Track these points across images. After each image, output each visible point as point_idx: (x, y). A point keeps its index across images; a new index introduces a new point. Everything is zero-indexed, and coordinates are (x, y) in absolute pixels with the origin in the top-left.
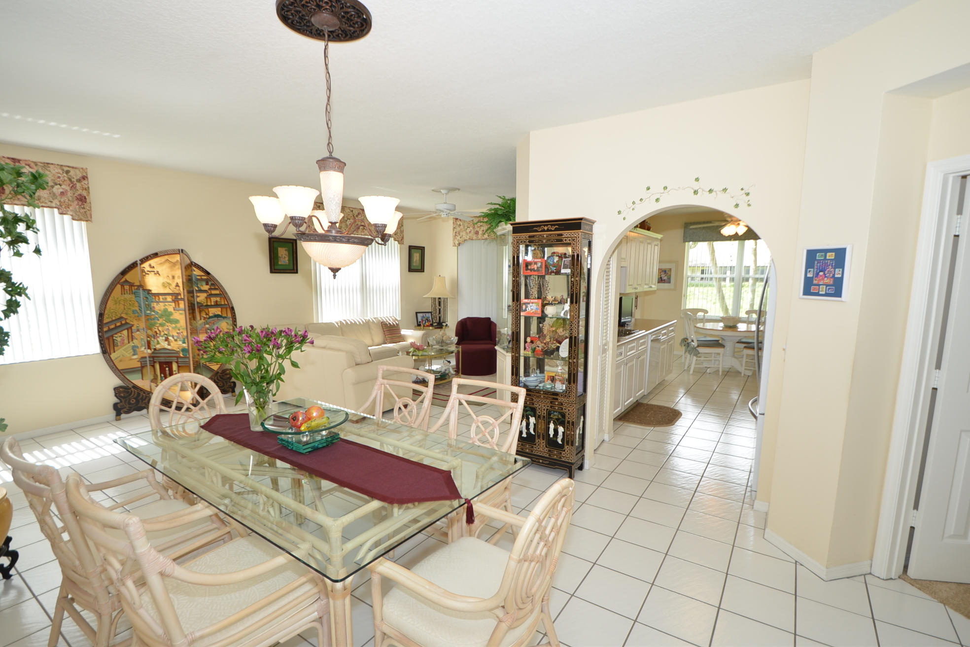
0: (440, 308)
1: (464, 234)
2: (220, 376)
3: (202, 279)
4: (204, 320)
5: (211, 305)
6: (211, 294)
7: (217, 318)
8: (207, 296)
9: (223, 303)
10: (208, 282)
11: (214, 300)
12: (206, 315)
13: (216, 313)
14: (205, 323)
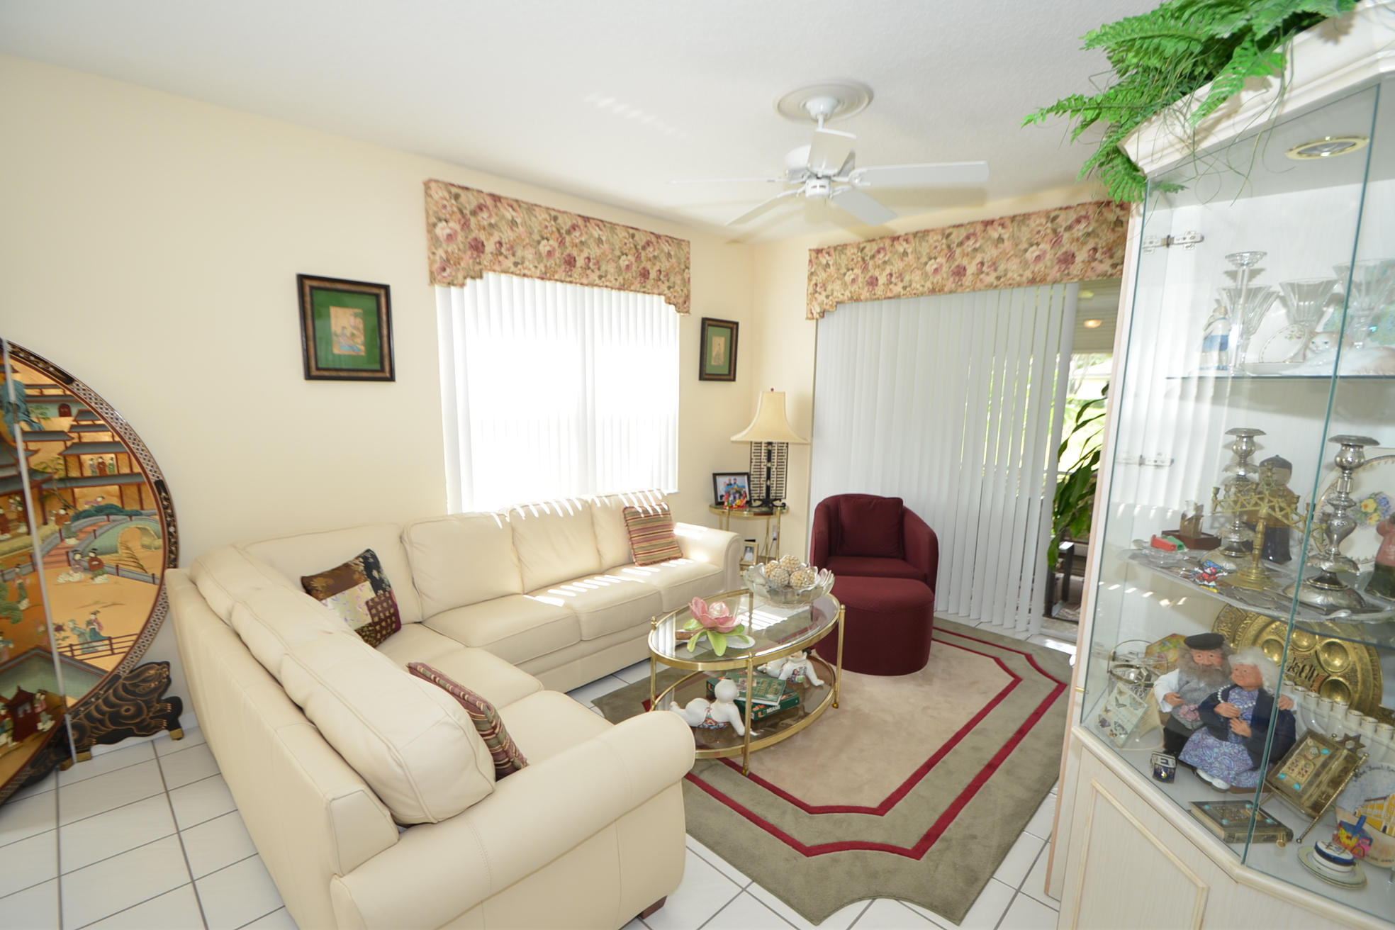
0: (769, 465)
1: (836, 286)
2: (124, 685)
3: (42, 395)
4: (57, 522)
5: (83, 478)
6: (81, 444)
7: (105, 517)
8: (67, 448)
9: (126, 470)
10: (68, 407)
11: (91, 462)
12: (65, 509)
13: (99, 499)
14: (63, 534)
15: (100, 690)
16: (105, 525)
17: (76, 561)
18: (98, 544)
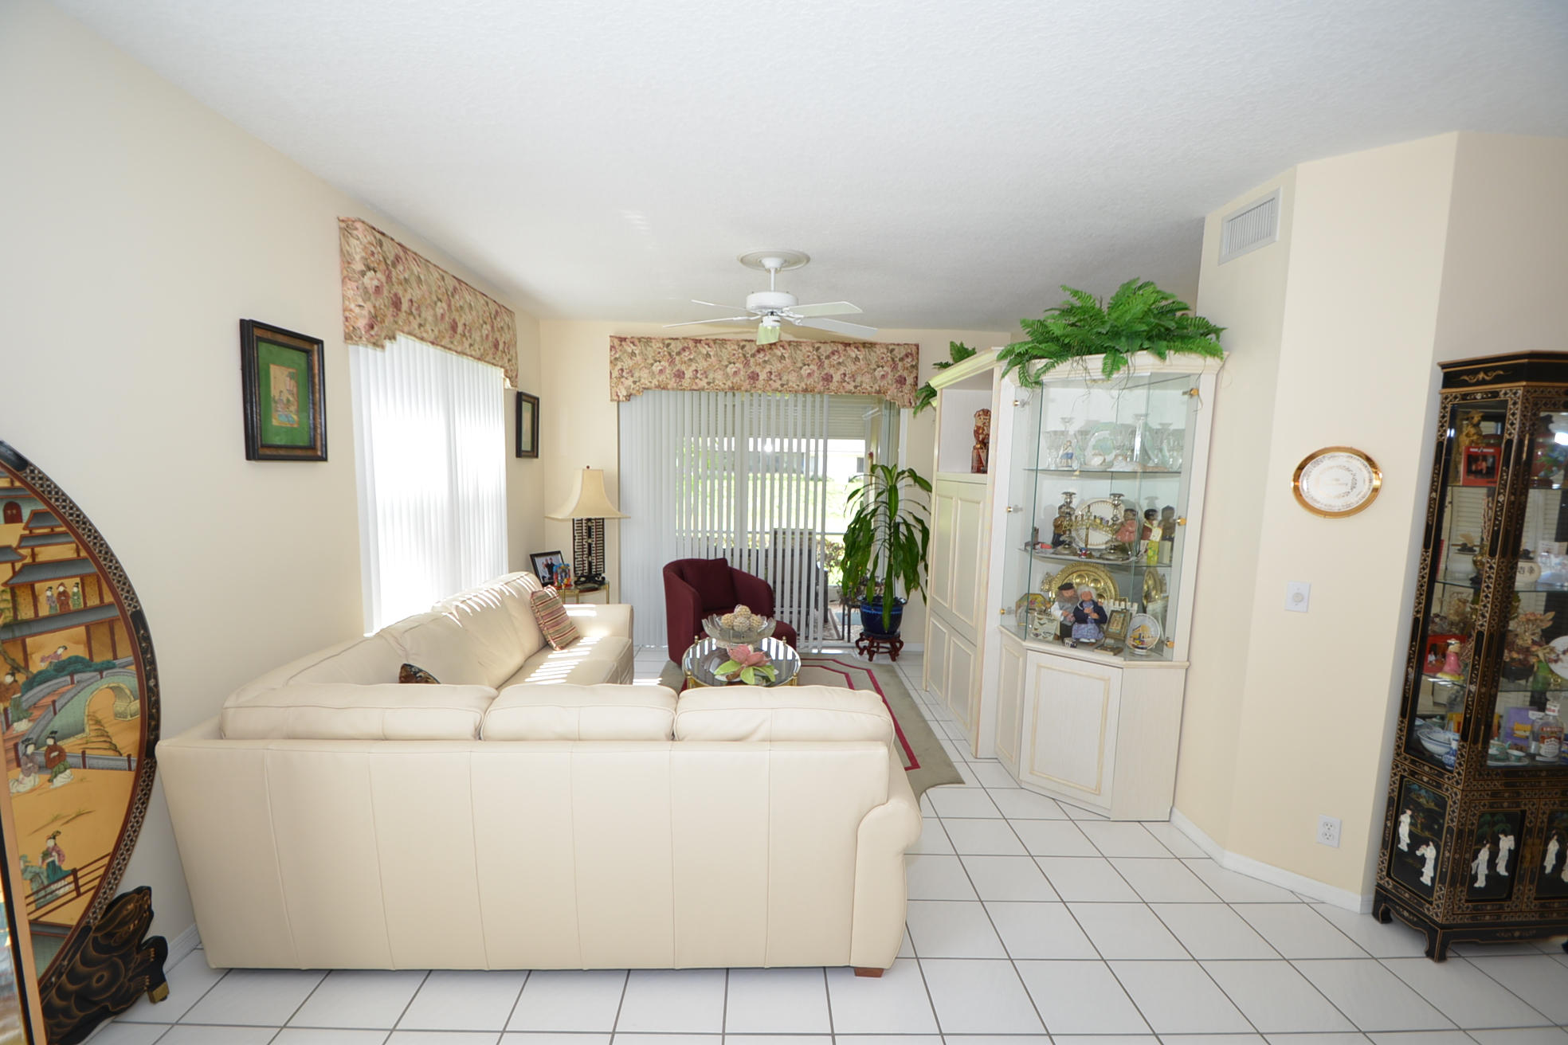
0: (590, 541)
1: (645, 374)
6: (35, 566)
7: (68, 678)
8: (15, 574)
9: (94, 601)
10: (18, 508)
11: (49, 593)
12: (13, 674)
13: (60, 651)
14: (10, 716)
15: (64, 959)
16: (68, 691)
17: (27, 756)
18: (59, 722)
